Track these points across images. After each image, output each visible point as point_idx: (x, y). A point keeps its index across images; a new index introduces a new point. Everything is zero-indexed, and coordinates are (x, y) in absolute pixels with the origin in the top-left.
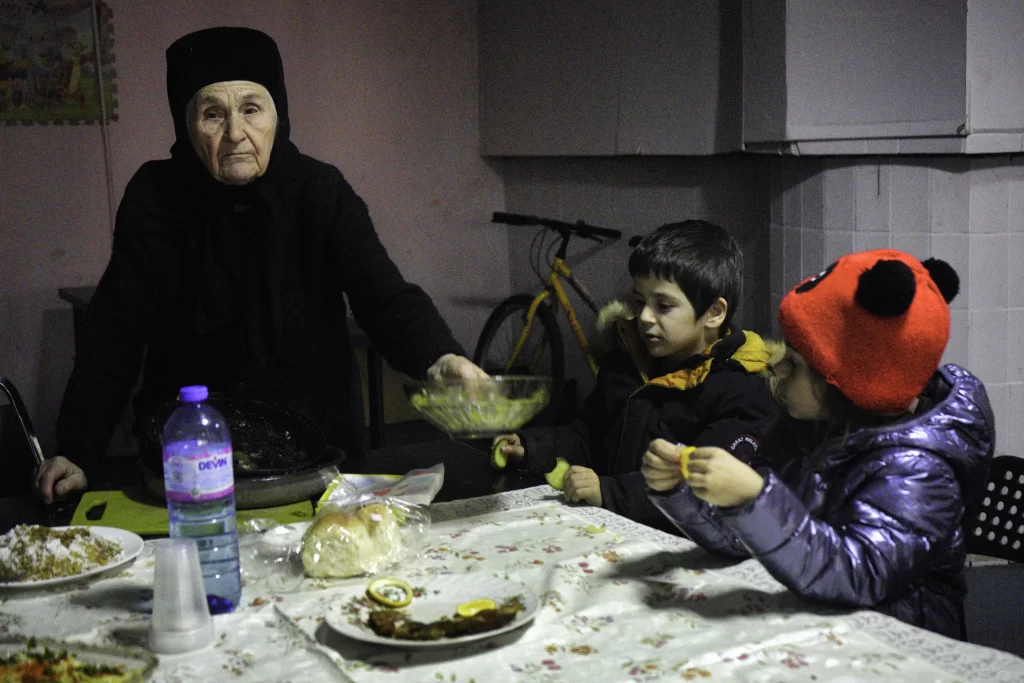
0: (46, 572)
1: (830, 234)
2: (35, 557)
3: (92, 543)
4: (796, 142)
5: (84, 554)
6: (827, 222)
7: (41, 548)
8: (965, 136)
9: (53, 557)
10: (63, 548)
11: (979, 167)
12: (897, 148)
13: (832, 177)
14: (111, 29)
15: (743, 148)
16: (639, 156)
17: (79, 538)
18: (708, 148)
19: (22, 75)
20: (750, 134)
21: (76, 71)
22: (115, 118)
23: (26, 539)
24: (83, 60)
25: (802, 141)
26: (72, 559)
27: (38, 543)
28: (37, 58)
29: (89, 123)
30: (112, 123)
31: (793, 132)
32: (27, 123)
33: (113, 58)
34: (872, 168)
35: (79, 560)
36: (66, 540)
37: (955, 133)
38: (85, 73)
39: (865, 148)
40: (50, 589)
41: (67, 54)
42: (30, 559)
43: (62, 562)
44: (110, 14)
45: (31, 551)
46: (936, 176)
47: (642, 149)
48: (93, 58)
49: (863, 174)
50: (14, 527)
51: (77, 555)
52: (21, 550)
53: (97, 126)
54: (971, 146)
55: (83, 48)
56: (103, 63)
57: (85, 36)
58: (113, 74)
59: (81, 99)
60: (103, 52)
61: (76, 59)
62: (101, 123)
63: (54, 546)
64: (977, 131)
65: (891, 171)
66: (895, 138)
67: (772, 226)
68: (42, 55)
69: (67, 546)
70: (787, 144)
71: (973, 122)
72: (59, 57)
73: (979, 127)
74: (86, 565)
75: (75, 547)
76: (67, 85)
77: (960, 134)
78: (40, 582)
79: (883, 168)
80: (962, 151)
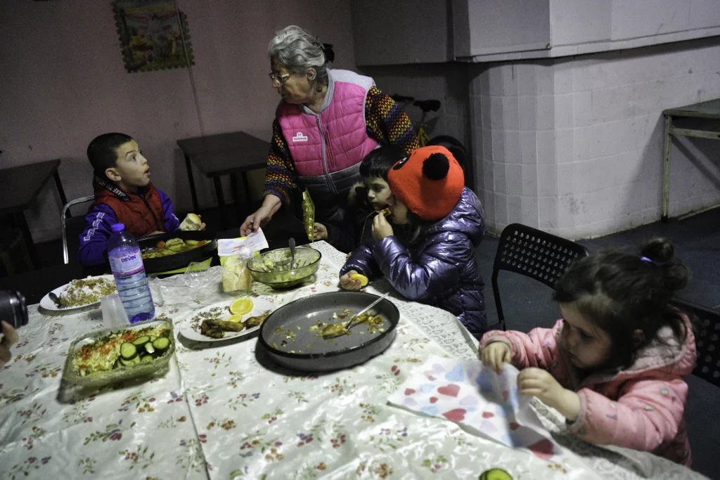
0: (81, 301)
1: (493, 98)
2: (77, 295)
3: (105, 286)
4: (475, 56)
5: (100, 291)
6: (492, 92)
7: (80, 291)
8: (550, 49)
9: (85, 294)
10: (90, 290)
11: (557, 63)
12: (519, 56)
13: (492, 71)
14: (187, 23)
15: (455, 59)
16: (417, 64)
17: (98, 284)
18: (444, 59)
19: (151, 48)
20: (457, 53)
21: (174, 44)
22: (193, 64)
23: (74, 287)
24: (176, 39)
25: (479, 55)
26: (94, 295)
27: (79, 288)
28: (156, 41)
29: (183, 67)
30: (192, 66)
31: (473, 52)
32: (156, 69)
33: (189, 37)
34: (510, 66)
35: (97, 295)
36: (91, 286)
37: (545, 47)
38: (178, 44)
39: (505, 58)
40: (83, 309)
41: (170, 37)
42: (75, 296)
43: (89, 296)
44: (186, 17)
45: (75, 292)
46: (538, 68)
47: (418, 61)
48: (180, 38)
49: (506, 69)
50: (71, 281)
51: (96, 292)
52: (71, 292)
53: (186, 68)
54: (553, 53)
55: (175, 33)
56: (185, 39)
57: (176, 28)
58: (190, 44)
59: (178, 56)
60: (184, 34)
61: (173, 39)
62: (188, 66)
63: (86, 290)
64: (555, 46)
65: (518, 67)
66: (518, 52)
67: (470, 95)
68: (158, 39)
69: (92, 289)
70: (471, 58)
71: (553, 42)
72: (166, 39)
73: (556, 44)
74: (100, 297)
75: (96, 289)
76: (171, 51)
77: (548, 49)
78: (79, 307)
79: (515, 66)
80: (549, 56)
